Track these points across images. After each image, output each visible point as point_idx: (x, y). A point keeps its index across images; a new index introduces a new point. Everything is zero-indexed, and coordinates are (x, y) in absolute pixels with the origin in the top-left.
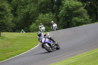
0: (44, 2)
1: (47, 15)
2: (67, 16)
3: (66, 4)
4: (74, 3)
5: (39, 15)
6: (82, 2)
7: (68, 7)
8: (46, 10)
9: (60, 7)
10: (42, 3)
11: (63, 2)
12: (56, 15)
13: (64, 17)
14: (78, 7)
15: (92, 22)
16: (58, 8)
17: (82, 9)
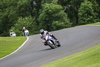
0: (23, 5)
1: (26, 18)
2: (47, 19)
3: (46, 7)
4: (54, 6)
5: (18, 19)
6: (62, 5)
7: (48, 10)
8: (26, 13)
9: (40, 10)
10: (21, 7)
11: (43, 5)
12: (36, 18)
13: (44, 21)
14: (58, 11)
15: (73, 26)
16: (38, 11)
17: (62, 12)
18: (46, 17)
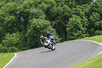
18: (34, 33)
